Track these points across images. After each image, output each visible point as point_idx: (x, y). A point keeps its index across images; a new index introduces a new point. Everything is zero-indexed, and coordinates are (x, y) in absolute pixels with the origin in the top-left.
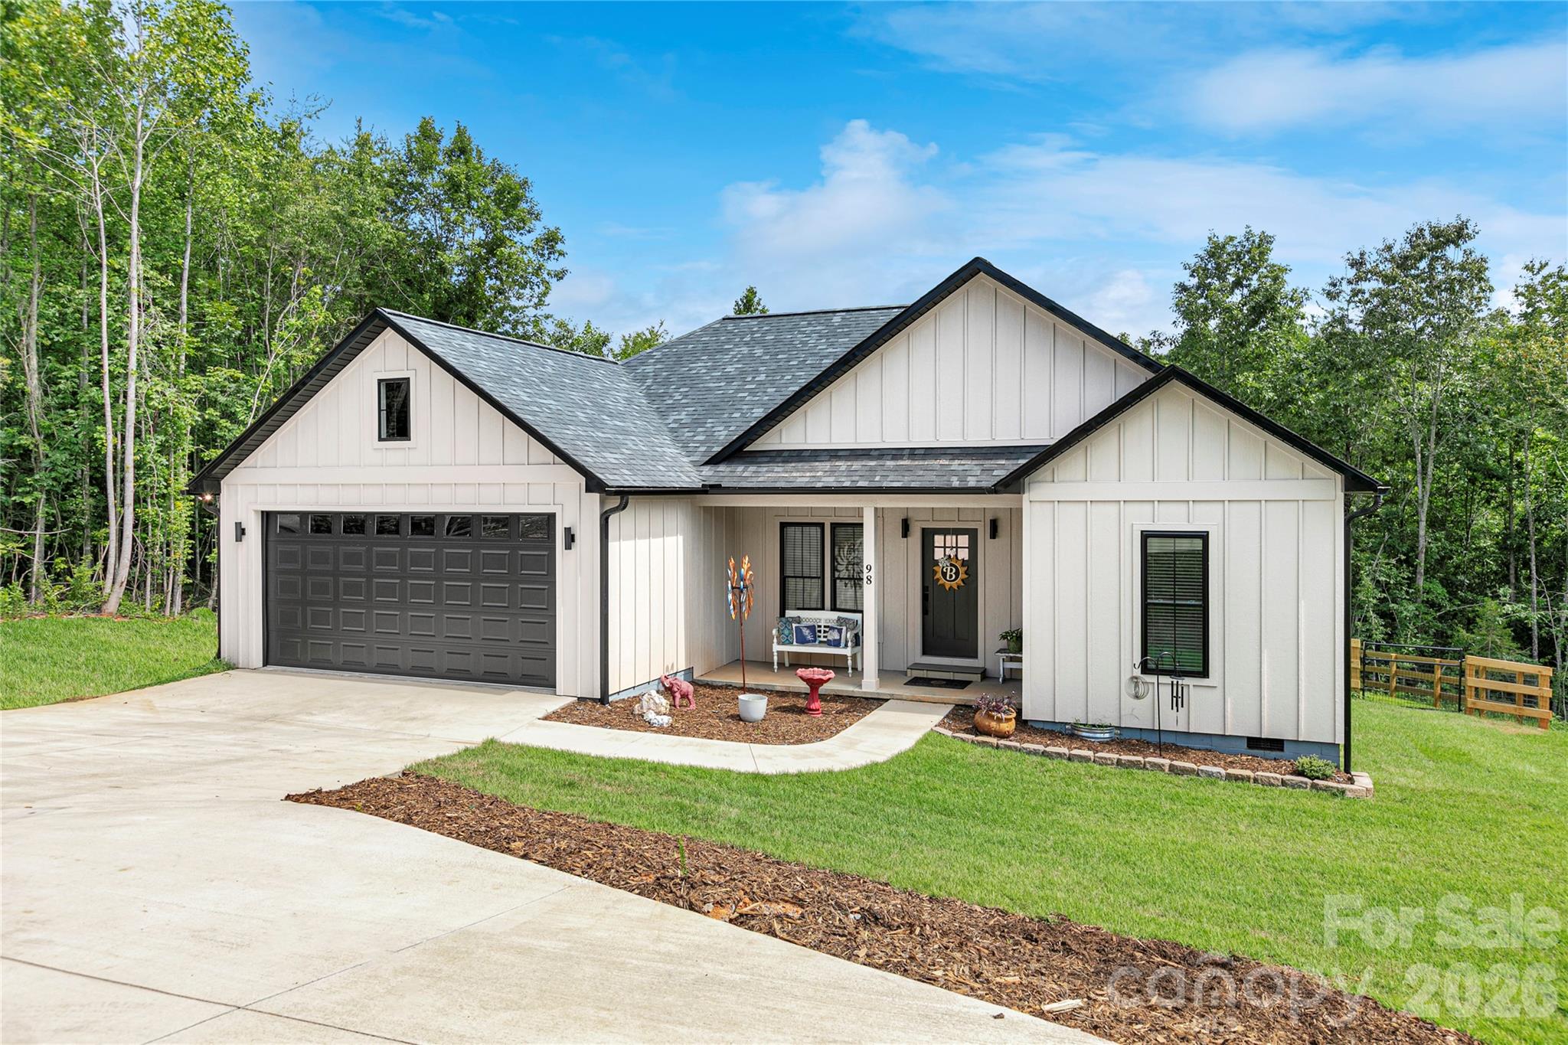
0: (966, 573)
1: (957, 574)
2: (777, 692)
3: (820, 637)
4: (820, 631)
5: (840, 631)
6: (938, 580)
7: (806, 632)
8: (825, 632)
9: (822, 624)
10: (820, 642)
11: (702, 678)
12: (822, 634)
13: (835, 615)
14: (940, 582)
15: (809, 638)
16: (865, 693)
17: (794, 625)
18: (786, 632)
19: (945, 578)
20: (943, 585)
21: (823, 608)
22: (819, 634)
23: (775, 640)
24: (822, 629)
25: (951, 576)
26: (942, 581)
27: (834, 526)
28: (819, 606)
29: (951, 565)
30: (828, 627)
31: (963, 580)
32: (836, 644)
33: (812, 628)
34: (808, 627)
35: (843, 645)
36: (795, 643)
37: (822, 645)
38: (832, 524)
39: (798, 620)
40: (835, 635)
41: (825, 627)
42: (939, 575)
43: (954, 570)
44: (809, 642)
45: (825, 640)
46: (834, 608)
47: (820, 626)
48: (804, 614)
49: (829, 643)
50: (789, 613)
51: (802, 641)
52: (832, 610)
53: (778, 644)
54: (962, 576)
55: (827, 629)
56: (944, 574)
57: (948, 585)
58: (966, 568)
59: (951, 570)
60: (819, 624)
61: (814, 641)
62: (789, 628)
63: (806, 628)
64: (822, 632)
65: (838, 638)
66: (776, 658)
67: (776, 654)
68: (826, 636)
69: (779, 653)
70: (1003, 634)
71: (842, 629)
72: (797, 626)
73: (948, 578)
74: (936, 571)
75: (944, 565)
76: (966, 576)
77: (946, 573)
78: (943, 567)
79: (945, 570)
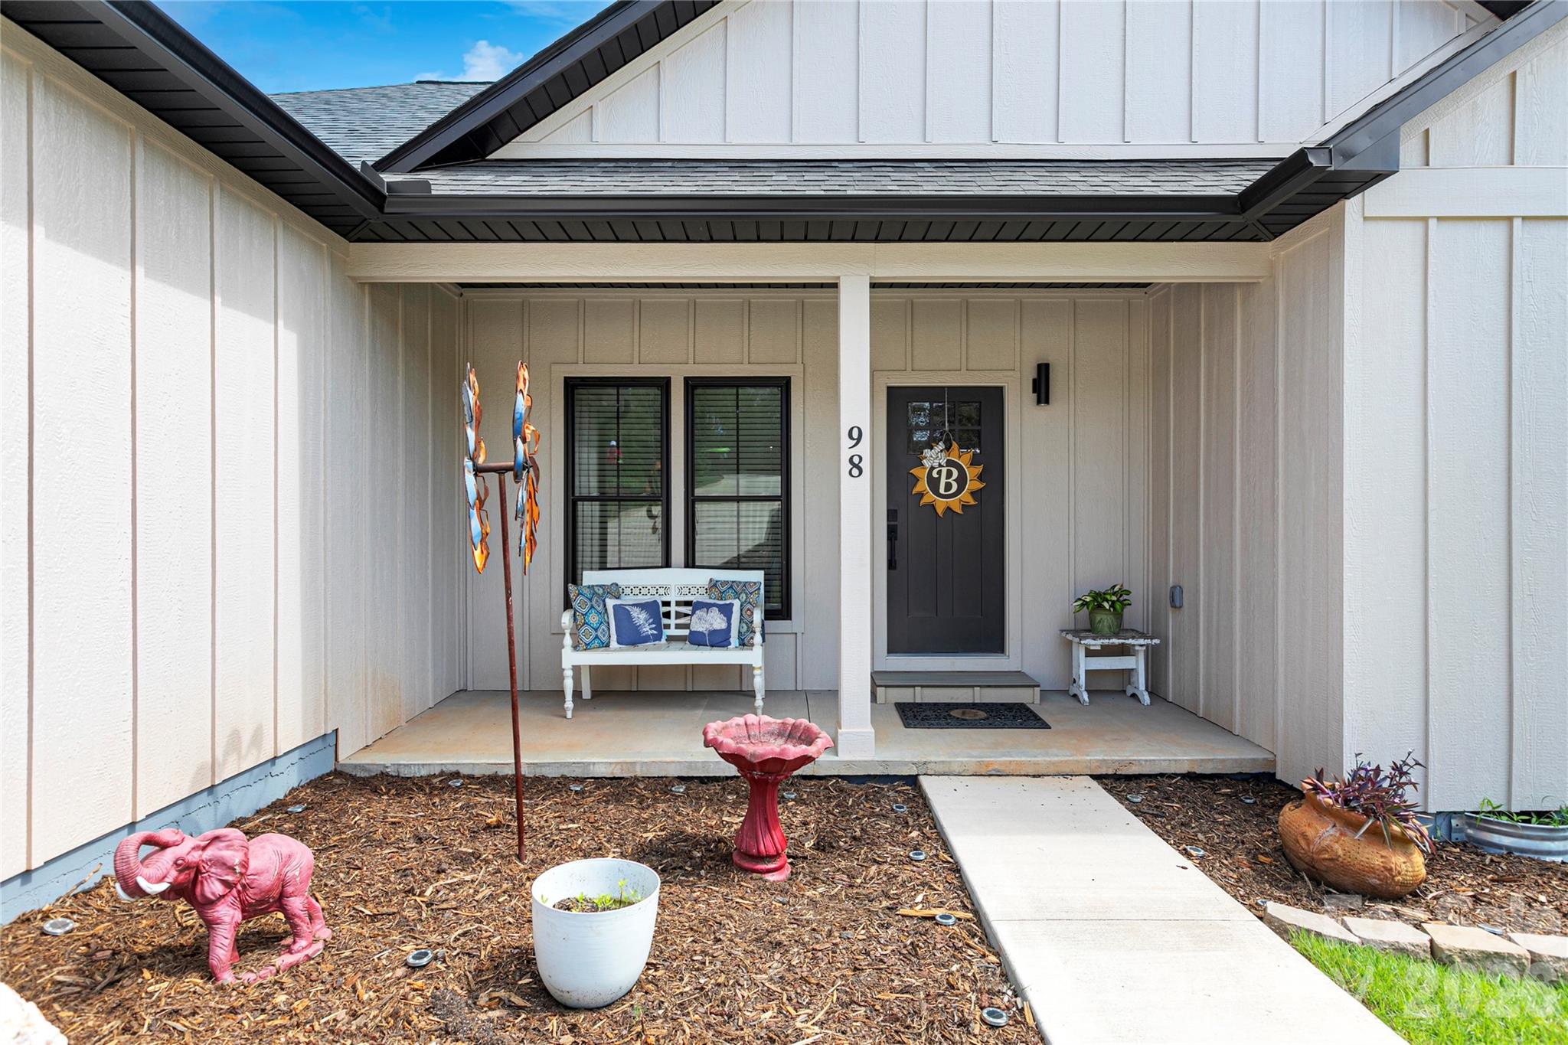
0: (980, 478)
1: (962, 481)
2: (600, 781)
3: (668, 627)
4: (667, 615)
5: (726, 611)
6: (921, 495)
7: (640, 617)
8: (679, 615)
9: (673, 598)
10: (670, 639)
11: (367, 759)
12: (673, 621)
13: (700, 578)
14: (925, 500)
15: (647, 629)
16: (848, 763)
17: (611, 603)
18: (594, 619)
19: (936, 492)
20: (932, 506)
21: (667, 563)
22: (665, 621)
23: (568, 641)
24: (673, 609)
25: (948, 486)
26: (930, 497)
27: (692, 385)
28: (659, 561)
29: (949, 463)
30: (687, 604)
31: (973, 493)
32: (719, 640)
33: (650, 607)
34: (643, 606)
35: (734, 640)
36: (614, 644)
37: (674, 644)
38: (687, 380)
39: (614, 591)
40: (717, 621)
41: (678, 604)
42: (923, 485)
43: (955, 473)
44: (646, 639)
45: (686, 632)
46: (690, 563)
47: (667, 604)
48: (623, 578)
49: (697, 640)
50: (591, 578)
51: (632, 638)
52: (687, 566)
53: (575, 647)
54: (972, 484)
55: (687, 610)
56: (934, 483)
57: (941, 505)
58: (980, 469)
59: (949, 474)
60: (666, 599)
61: (658, 637)
62: (600, 609)
63: (638, 610)
64: (673, 615)
65: (724, 626)
66: (569, 685)
67: (569, 673)
68: (686, 626)
69: (577, 670)
70: (1088, 599)
71: (731, 605)
72: (615, 607)
73: (942, 491)
74: (917, 480)
75: (936, 465)
76: (979, 485)
77: (939, 479)
78: (932, 468)
79: (935, 474)
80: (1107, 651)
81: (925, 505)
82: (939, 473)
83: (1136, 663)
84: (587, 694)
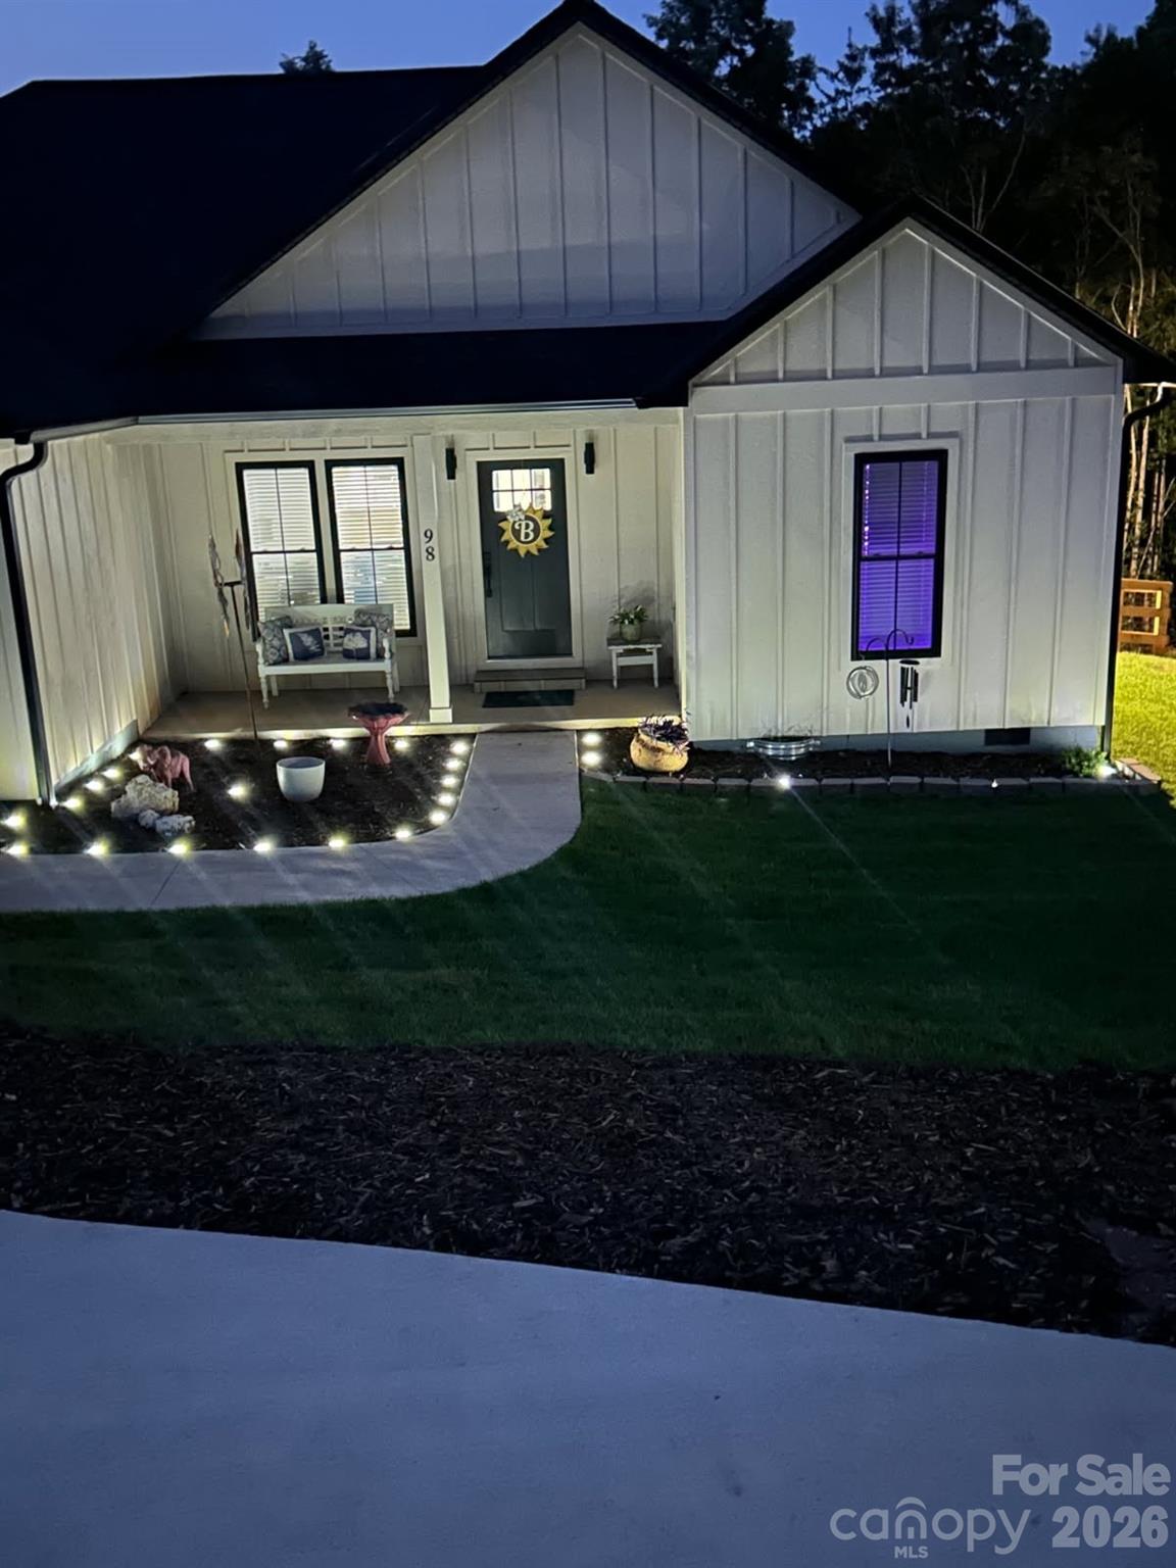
0: (550, 530)
1: (537, 531)
3: (329, 646)
4: (327, 638)
5: (366, 635)
6: (507, 542)
7: (308, 641)
8: (335, 638)
9: (330, 625)
10: (332, 654)
12: (331, 642)
15: (314, 649)
17: (287, 632)
18: (276, 643)
19: (518, 538)
20: (516, 551)
21: (324, 601)
22: (325, 641)
23: (261, 660)
24: (331, 633)
25: (527, 535)
26: (514, 544)
27: (330, 465)
28: (317, 600)
29: (527, 519)
30: (341, 629)
31: (545, 540)
32: (363, 655)
33: (315, 633)
34: (309, 633)
35: (373, 656)
36: (292, 661)
37: (335, 658)
38: (326, 462)
39: (289, 623)
40: (357, 642)
41: (334, 629)
42: (508, 535)
43: (532, 525)
44: (316, 656)
45: (340, 650)
46: (340, 598)
47: (326, 630)
48: (294, 612)
49: (349, 655)
51: (304, 656)
53: (266, 664)
54: (544, 534)
55: (341, 633)
56: (517, 533)
57: (523, 550)
58: (549, 523)
59: (527, 526)
60: (325, 626)
61: (321, 654)
62: (280, 636)
63: (306, 635)
64: (331, 637)
65: (365, 645)
66: (264, 687)
67: (263, 680)
68: (341, 645)
69: (268, 677)
70: (617, 617)
71: (369, 631)
72: (291, 635)
73: (522, 538)
74: (503, 531)
75: (517, 519)
76: (549, 534)
77: (519, 531)
78: (515, 522)
79: (517, 527)
80: (628, 653)
81: (511, 550)
82: (520, 525)
83: (653, 660)
84: (275, 693)
